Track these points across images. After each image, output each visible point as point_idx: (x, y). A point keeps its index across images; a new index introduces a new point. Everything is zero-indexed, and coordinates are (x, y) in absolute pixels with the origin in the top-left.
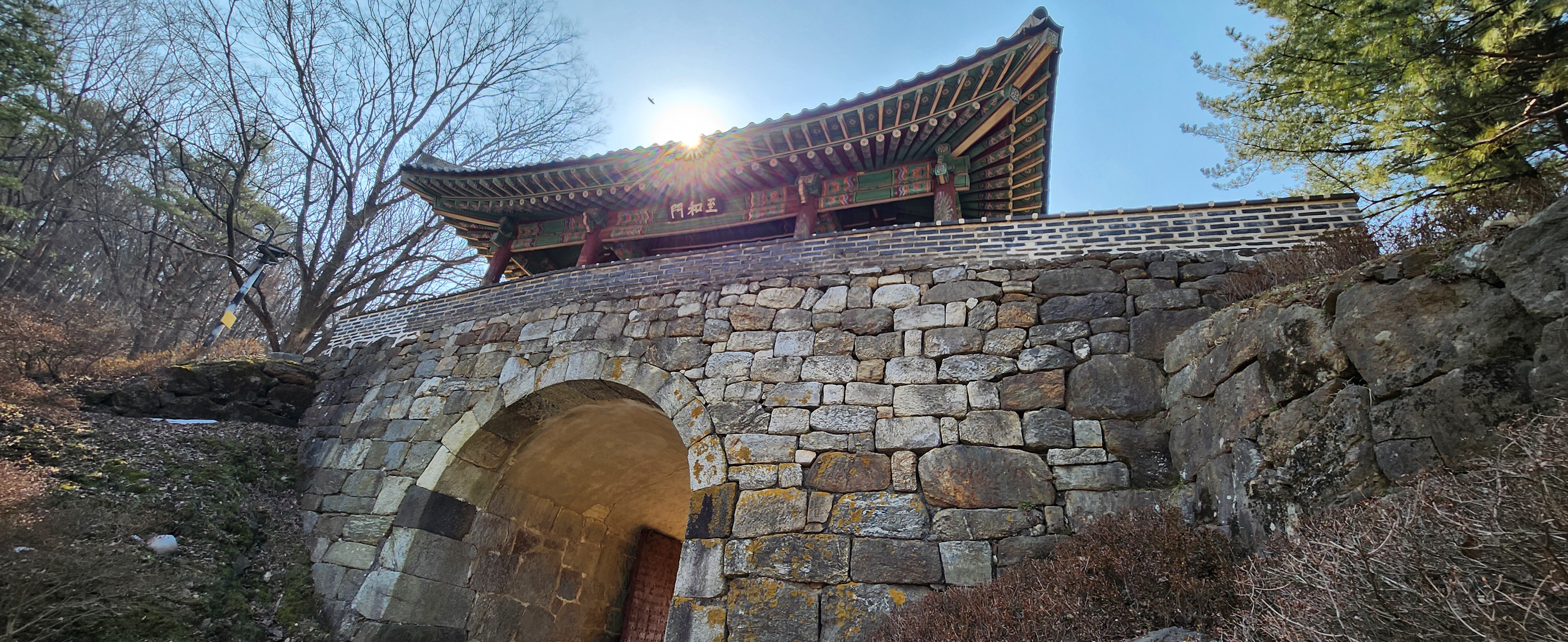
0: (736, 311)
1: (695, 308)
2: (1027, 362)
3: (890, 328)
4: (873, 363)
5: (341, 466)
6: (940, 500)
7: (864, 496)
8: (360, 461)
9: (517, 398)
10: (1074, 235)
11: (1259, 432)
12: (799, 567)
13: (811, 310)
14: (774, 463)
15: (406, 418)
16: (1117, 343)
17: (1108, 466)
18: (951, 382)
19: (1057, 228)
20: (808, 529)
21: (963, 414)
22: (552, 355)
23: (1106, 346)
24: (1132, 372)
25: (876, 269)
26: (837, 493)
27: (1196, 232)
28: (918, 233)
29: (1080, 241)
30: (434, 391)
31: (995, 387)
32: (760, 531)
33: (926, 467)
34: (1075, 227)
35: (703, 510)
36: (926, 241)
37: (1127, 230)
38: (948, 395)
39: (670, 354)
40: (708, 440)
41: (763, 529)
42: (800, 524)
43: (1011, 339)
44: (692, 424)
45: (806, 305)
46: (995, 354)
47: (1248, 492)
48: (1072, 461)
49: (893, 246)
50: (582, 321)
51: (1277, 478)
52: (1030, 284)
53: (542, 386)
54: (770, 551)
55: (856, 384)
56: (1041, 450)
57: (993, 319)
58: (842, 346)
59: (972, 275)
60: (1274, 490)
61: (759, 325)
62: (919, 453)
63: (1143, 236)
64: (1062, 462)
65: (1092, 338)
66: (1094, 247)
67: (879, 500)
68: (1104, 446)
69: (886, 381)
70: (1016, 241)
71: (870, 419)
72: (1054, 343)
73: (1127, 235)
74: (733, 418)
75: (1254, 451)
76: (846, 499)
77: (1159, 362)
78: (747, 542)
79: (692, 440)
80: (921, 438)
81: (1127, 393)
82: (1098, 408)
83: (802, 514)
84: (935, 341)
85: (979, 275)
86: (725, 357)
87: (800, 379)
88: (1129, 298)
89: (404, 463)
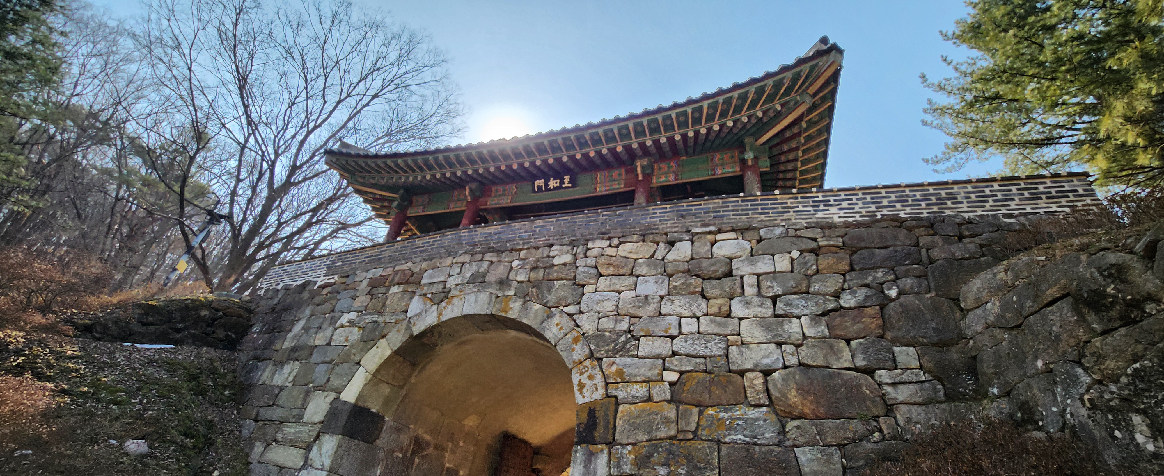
0: (602, 260)
1: (567, 258)
2: (848, 301)
3: (729, 274)
4: (720, 301)
5: (274, 382)
6: (790, 413)
7: (725, 409)
8: (291, 379)
9: (423, 328)
10: (868, 203)
11: (1082, 355)
12: (676, 469)
13: (663, 259)
14: (644, 381)
15: (329, 344)
16: (920, 286)
17: (927, 385)
18: (786, 316)
19: (854, 198)
20: (681, 436)
21: (800, 342)
22: (450, 295)
23: (912, 288)
24: (935, 309)
25: (712, 228)
26: (701, 406)
27: (965, 201)
28: (742, 201)
29: (873, 208)
30: (352, 323)
31: (824, 320)
32: (640, 438)
33: (775, 385)
34: (868, 197)
35: (588, 420)
36: (749, 207)
37: (910, 199)
38: (786, 327)
39: (550, 294)
40: (587, 363)
41: (642, 437)
42: (673, 432)
43: (833, 283)
44: (573, 350)
45: (659, 255)
46: (820, 294)
47: (1084, 405)
48: (898, 380)
49: (723, 211)
50: (474, 268)
51: (1112, 393)
52: (841, 240)
53: (443, 318)
54: (649, 456)
55: (708, 318)
56: (869, 371)
57: (814, 267)
58: (692, 287)
59: (792, 233)
60: (1111, 403)
61: (622, 271)
62: (767, 373)
63: (923, 204)
64: (888, 381)
65: (899, 282)
66: (885, 212)
67: (739, 412)
68: (921, 367)
69: (733, 315)
70: (822, 207)
71: (722, 345)
72: (867, 286)
73: (910, 203)
74: (607, 345)
75: (1080, 371)
76: (710, 411)
77: (956, 301)
78: (629, 448)
79: (574, 362)
80: (767, 361)
81: (934, 325)
82: (912, 337)
83: (674, 424)
84: (769, 284)
85: (798, 233)
86: (597, 297)
87: (660, 314)
88: (923, 251)
89: (328, 380)
